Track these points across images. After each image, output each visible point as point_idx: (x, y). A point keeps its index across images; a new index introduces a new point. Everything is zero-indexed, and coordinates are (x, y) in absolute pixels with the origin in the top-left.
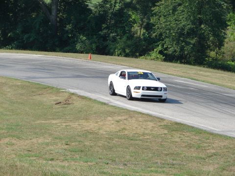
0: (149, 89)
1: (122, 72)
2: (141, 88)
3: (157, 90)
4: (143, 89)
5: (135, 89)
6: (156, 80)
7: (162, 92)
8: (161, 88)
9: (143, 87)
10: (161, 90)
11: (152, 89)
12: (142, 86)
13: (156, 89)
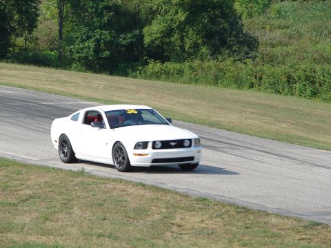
0: (166, 144)
1: (87, 113)
2: (150, 145)
3: (183, 147)
4: (154, 147)
5: (135, 148)
6: (167, 124)
7: (192, 148)
8: (190, 140)
9: (154, 143)
10: (190, 146)
11: (173, 144)
12: (150, 139)
13: (180, 144)
